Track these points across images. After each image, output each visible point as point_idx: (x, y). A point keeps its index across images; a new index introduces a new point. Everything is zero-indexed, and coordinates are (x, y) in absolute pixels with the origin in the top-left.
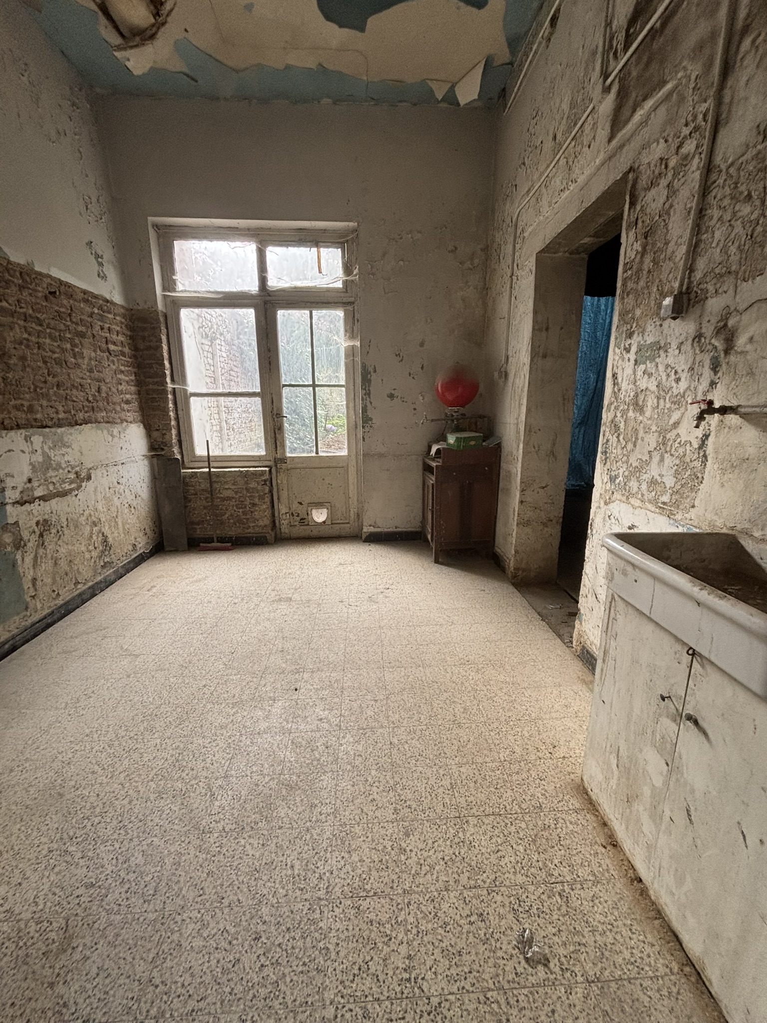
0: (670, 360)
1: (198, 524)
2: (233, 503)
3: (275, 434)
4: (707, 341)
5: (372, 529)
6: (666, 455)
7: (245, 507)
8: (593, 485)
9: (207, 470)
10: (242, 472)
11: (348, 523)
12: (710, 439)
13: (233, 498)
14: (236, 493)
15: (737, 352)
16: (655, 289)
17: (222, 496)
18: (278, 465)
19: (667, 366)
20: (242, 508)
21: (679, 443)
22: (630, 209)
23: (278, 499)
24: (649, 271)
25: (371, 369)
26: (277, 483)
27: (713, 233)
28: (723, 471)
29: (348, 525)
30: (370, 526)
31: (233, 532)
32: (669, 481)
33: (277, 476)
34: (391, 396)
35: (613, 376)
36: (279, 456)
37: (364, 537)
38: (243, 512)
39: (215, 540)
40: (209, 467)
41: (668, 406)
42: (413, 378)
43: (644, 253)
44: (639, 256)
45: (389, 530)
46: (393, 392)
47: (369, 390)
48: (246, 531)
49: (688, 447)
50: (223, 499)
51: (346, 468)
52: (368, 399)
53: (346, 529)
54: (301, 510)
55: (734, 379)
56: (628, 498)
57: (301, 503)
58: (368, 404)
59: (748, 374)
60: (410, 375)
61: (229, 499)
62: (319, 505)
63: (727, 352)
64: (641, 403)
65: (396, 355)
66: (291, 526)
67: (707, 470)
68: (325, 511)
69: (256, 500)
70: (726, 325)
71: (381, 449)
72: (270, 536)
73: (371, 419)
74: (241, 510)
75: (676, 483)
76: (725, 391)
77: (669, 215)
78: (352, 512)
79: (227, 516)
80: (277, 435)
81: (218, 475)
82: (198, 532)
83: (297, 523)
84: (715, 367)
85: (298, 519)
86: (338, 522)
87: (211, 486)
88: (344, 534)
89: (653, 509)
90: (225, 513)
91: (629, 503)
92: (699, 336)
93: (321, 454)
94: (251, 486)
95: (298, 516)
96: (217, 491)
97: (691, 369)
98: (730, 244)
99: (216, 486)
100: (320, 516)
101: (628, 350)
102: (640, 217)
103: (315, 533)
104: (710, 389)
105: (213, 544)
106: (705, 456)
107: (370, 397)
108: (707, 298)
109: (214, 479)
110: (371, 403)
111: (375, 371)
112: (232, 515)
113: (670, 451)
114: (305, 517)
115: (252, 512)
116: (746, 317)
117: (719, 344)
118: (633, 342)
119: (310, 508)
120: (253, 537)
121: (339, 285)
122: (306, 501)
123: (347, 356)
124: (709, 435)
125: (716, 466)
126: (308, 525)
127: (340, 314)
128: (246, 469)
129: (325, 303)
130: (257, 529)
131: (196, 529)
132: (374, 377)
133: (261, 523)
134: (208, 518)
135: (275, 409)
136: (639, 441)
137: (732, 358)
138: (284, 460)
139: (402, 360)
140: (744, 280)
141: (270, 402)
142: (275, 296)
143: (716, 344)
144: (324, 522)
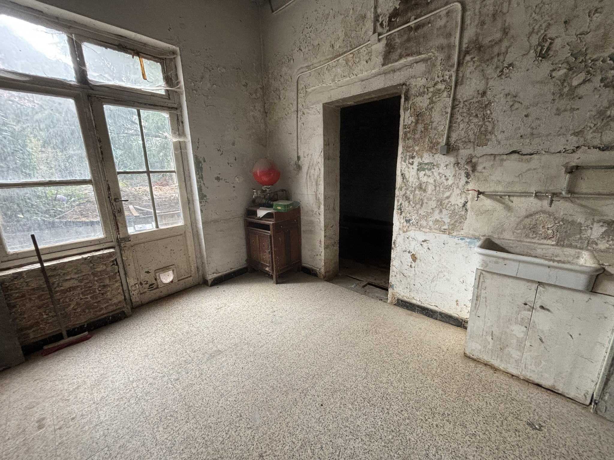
0: (441, 171)
1: (31, 327)
2: (79, 290)
3: (115, 217)
4: (462, 166)
5: (215, 275)
6: (443, 210)
7: (95, 292)
8: (393, 224)
9: (38, 266)
10: (86, 259)
11: (191, 276)
12: (468, 203)
13: (78, 286)
14: (81, 281)
15: (478, 172)
16: (427, 140)
17: (62, 288)
18: (122, 245)
19: (439, 174)
20: (90, 293)
21: (451, 205)
22: (405, 101)
23: (126, 274)
24: (422, 132)
25: (201, 160)
26: (122, 260)
27: (459, 125)
28: (477, 215)
29: (191, 278)
30: (214, 273)
31: (83, 320)
32: (447, 220)
33: (121, 254)
34: (218, 179)
35: (402, 175)
36: (121, 236)
37: (210, 283)
38: (91, 298)
39: (65, 334)
40: (41, 262)
41: (442, 189)
42: (231, 166)
43: (417, 122)
44: (414, 124)
45: (226, 272)
46: (219, 176)
47: (202, 175)
48: (98, 313)
49: (456, 207)
50: (64, 292)
51: (184, 235)
52: (202, 182)
53: (190, 281)
54: (150, 278)
55: (478, 181)
56: (420, 229)
57: (148, 272)
58: (202, 185)
59: (484, 180)
60: (228, 163)
61: (74, 288)
62: (165, 269)
63: (473, 171)
64: (424, 188)
65: (218, 150)
66: (141, 294)
67: (468, 215)
68: (171, 272)
69: (107, 282)
70: (471, 161)
71: (215, 217)
72: (127, 309)
73: (205, 196)
74: (89, 296)
75: (451, 221)
76: (474, 185)
77: (432, 111)
78: (193, 267)
79: (72, 306)
80: (118, 218)
81: (54, 268)
82: (32, 336)
83: (147, 289)
84: (468, 175)
85: (148, 285)
86: (182, 278)
87: (47, 282)
88: (188, 286)
89: (438, 232)
90: (69, 305)
91: (422, 231)
92: (458, 163)
93: (161, 227)
94: (99, 270)
95: (147, 284)
96: (55, 285)
97: (454, 176)
98: (469, 131)
99: (52, 280)
100: (167, 278)
101: (412, 164)
102: (412, 107)
103: (165, 292)
104: (466, 184)
105: (62, 342)
106: (466, 210)
107: (203, 180)
108: (459, 149)
109: (49, 274)
110: (204, 184)
111: (204, 161)
112: (78, 304)
113: (446, 208)
114: (154, 282)
115: (103, 294)
116: (480, 160)
117: (469, 168)
118: (414, 161)
119: (157, 274)
120: (109, 316)
121: (163, 92)
122: (153, 268)
123: (176, 149)
124: (467, 202)
125: (473, 214)
126: (157, 288)
127: (165, 115)
128: (89, 255)
129: (152, 105)
130: (111, 308)
131: (29, 334)
132: (204, 165)
133: (115, 301)
134: (45, 316)
135: (112, 194)
136: (425, 204)
137: (476, 174)
138: (128, 238)
139: (222, 154)
140: (478, 146)
141: (106, 187)
142: (98, 90)
143: (467, 167)
144: (172, 282)
